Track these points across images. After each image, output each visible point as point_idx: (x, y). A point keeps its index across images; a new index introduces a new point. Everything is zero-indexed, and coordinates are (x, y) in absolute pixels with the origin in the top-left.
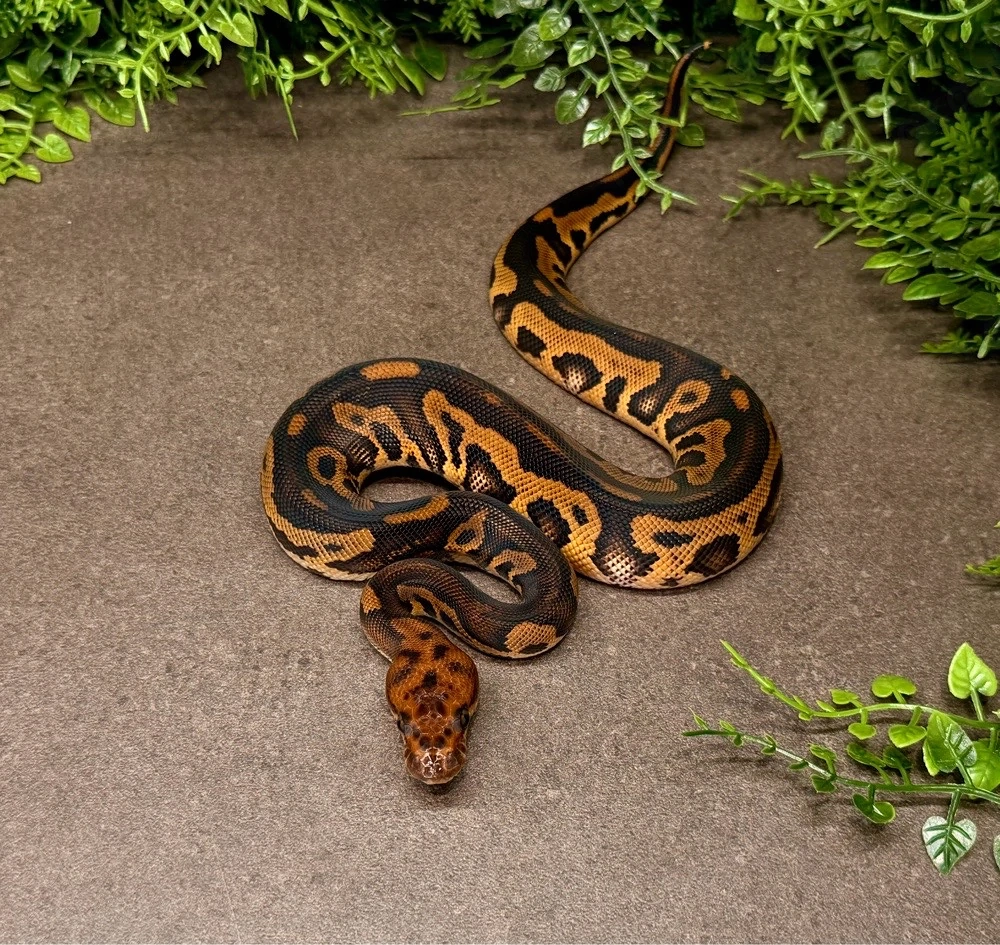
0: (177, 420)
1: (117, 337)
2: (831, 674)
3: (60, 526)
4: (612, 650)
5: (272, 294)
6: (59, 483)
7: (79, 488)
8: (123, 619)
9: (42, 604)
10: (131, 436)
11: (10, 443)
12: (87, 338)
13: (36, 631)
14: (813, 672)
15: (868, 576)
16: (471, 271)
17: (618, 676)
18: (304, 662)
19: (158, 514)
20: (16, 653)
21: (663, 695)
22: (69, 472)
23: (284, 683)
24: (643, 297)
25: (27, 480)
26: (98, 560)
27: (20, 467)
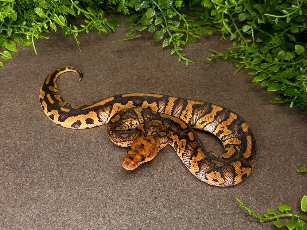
0: (55, 141)
1: (33, 115)
2: (258, 205)
3: (23, 179)
4: (194, 204)
5: (78, 97)
6: (21, 165)
7: (27, 166)
8: (47, 209)
9: (20, 206)
10: (42, 147)
11: (4, 153)
12: (24, 116)
13: (20, 215)
14: (253, 206)
15: (263, 173)
16: (136, 86)
17: (197, 212)
18: (103, 217)
19: (53, 172)
20: (15, 224)
21: (211, 217)
22: (24, 161)
23: (98, 225)
24: (187, 90)
25: (11, 165)
26: (36, 190)
27: (8, 161)
